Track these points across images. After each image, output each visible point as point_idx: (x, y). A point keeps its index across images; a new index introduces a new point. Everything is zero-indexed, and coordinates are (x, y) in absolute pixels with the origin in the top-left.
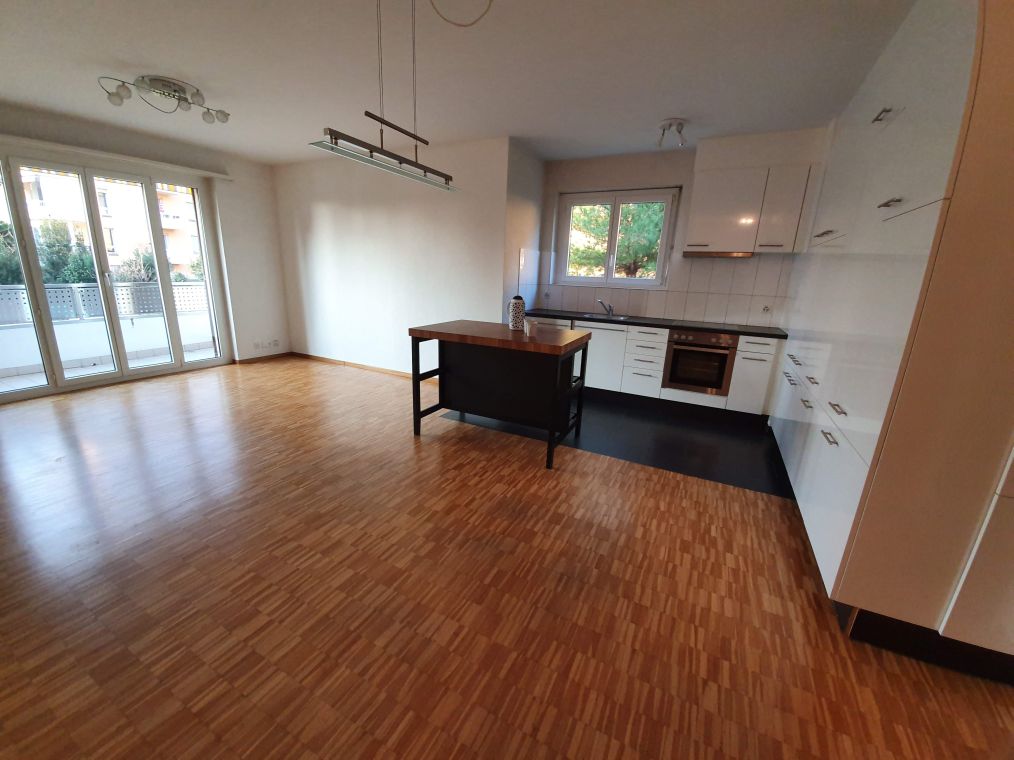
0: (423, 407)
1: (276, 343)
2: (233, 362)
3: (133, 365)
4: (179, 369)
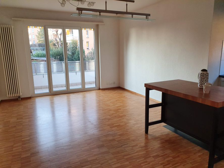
0: (150, 121)
1: (114, 83)
2: (100, 89)
3: (71, 88)
4: (83, 90)
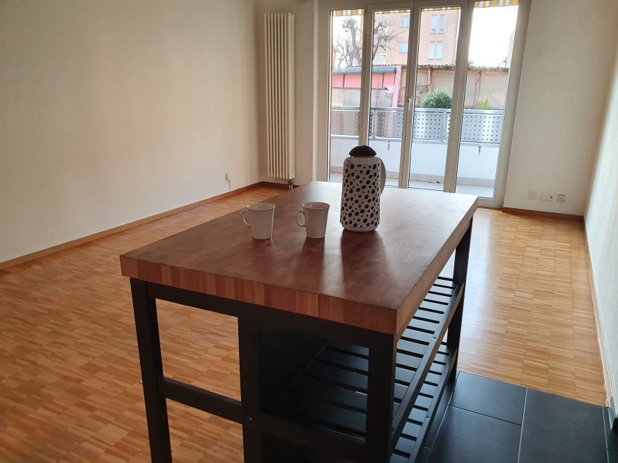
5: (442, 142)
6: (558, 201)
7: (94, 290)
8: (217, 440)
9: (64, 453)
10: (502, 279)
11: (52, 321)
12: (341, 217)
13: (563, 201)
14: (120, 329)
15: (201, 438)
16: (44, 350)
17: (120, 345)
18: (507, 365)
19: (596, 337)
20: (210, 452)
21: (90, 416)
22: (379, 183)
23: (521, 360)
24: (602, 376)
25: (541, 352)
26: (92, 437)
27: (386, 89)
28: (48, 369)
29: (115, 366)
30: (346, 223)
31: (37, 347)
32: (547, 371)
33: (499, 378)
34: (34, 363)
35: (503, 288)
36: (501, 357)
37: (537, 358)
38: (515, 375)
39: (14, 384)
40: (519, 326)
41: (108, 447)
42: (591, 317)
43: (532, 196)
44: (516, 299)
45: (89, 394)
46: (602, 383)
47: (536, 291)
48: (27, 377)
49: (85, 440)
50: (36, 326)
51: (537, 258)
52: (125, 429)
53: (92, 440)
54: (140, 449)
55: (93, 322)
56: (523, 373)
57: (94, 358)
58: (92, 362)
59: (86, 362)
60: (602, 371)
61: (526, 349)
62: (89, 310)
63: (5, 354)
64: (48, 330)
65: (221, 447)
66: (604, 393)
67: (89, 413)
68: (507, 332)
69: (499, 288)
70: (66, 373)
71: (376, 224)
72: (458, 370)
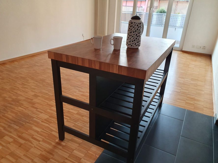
2: (182, 51)
5: (162, 26)
6: (203, 49)
7: (36, 71)
8: (79, 120)
9: (28, 121)
10: (180, 74)
11: (22, 80)
12: (127, 42)
13: (205, 49)
14: (45, 84)
15: (74, 119)
16: (20, 89)
17: (45, 89)
18: (180, 102)
19: (212, 95)
20: (76, 123)
21: (36, 111)
22: (141, 30)
23: (185, 101)
24: (213, 107)
25: (192, 98)
26: (37, 117)
27: (142, 7)
28: (21, 95)
29: (44, 95)
30: (128, 45)
31: (17, 88)
32: (194, 104)
33: (177, 106)
34: (16, 93)
35: (180, 77)
36: (178, 99)
37: (190, 100)
38: (183, 105)
39: (10, 99)
40: (185, 90)
41: (42, 120)
42: (211, 88)
43: (193, 46)
44: (185, 81)
45: (36, 104)
46: (213, 109)
47: (192, 79)
48: (14, 97)
49: (35, 118)
50: (17, 81)
51: (193, 68)
52: (48, 115)
53: (37, 118)
54: (53, 122)
55: (36, 81)
56: (185, 105)
57: (37, 93)
58: (36, 94)
59: (34, 94)
60: (213, 105)
61: (187, 97)
62: (34, 77)
63: (6, 90)
64: (21, 83)
65: (80, 122)
66: (213, 113)
67: (36, 110)
68: (181, 91)
69: (179, 77)
70: (27, 97)
71: (139, 46)
72: (163, 102)
